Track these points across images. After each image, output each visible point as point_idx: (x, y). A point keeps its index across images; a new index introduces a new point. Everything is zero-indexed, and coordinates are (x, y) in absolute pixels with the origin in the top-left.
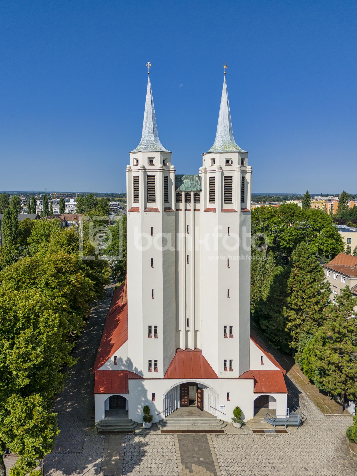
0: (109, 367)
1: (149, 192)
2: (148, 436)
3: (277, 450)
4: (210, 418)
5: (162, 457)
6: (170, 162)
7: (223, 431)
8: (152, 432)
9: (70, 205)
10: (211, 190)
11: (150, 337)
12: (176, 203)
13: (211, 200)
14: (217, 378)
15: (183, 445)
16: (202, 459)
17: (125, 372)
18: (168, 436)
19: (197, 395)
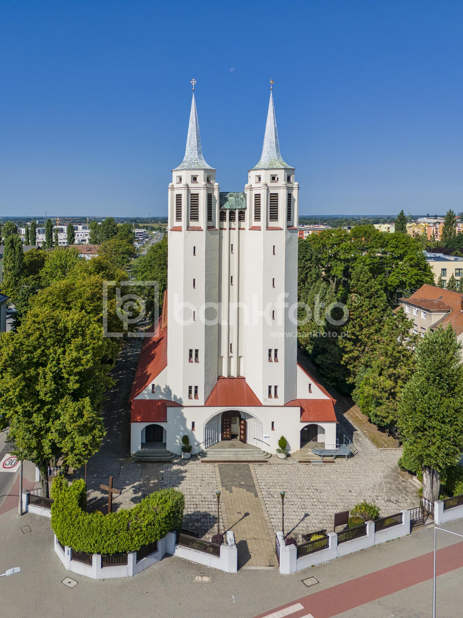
0: (146, 396)
1: (192, 210)
2: (187, 465)
3: (322, 477)
4: (253, 450)
5: (202, 481)
6: (214, 179)
7: (266, 462)
8: (191, 462)
9: (80, 234)
10: (256, 208)
11: (190, 361)
12: (220, 221)
13: (256, 218)
14: (261, 405)
15: (224, 472)
16: (242, 483)
17: (163, 401)
18: (208, 465)
19: (240, 427)
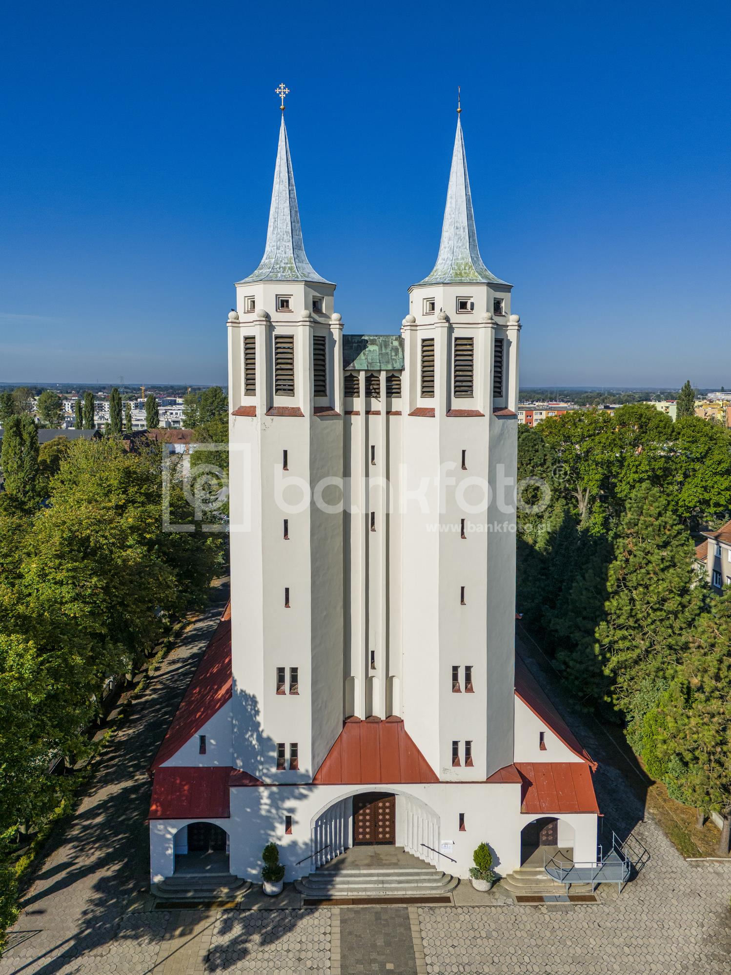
0: (187, 760)
1: (280, 372)
5: (297, 963)
7: (447, 900)
9: (174, 412)
10: (425, 369)
11: (280, 692)
12: (345, 396)
13: (425, 390)
14: (437, 781)
15: (350, 933)
16: (390, 966)
18: (317, 913)
